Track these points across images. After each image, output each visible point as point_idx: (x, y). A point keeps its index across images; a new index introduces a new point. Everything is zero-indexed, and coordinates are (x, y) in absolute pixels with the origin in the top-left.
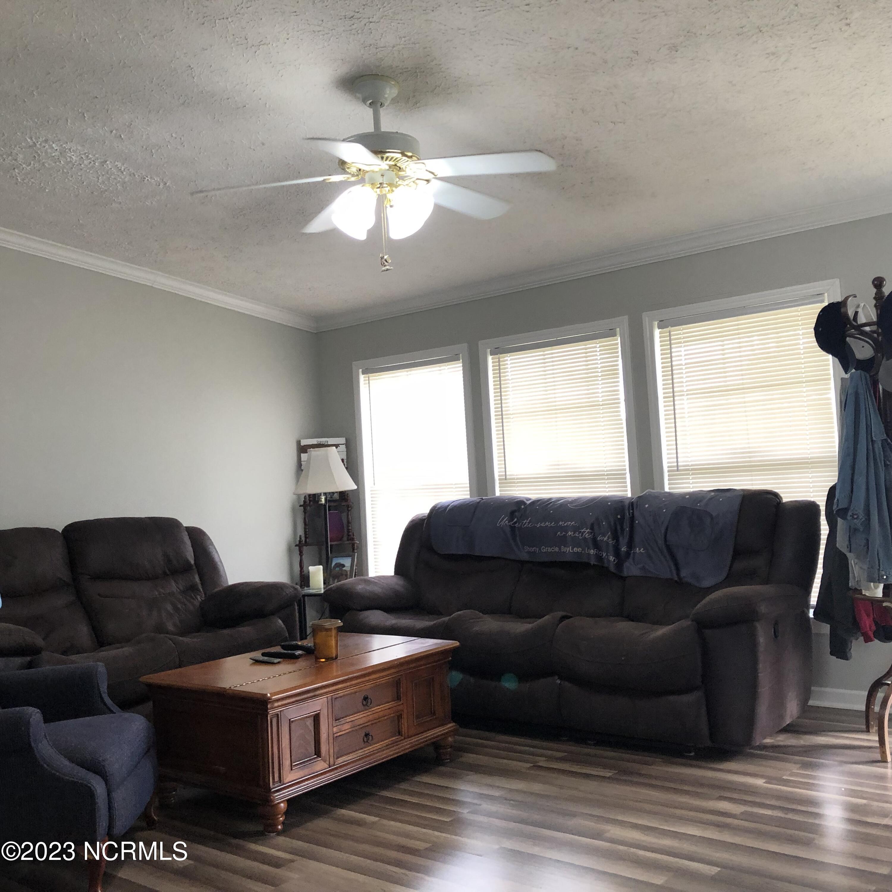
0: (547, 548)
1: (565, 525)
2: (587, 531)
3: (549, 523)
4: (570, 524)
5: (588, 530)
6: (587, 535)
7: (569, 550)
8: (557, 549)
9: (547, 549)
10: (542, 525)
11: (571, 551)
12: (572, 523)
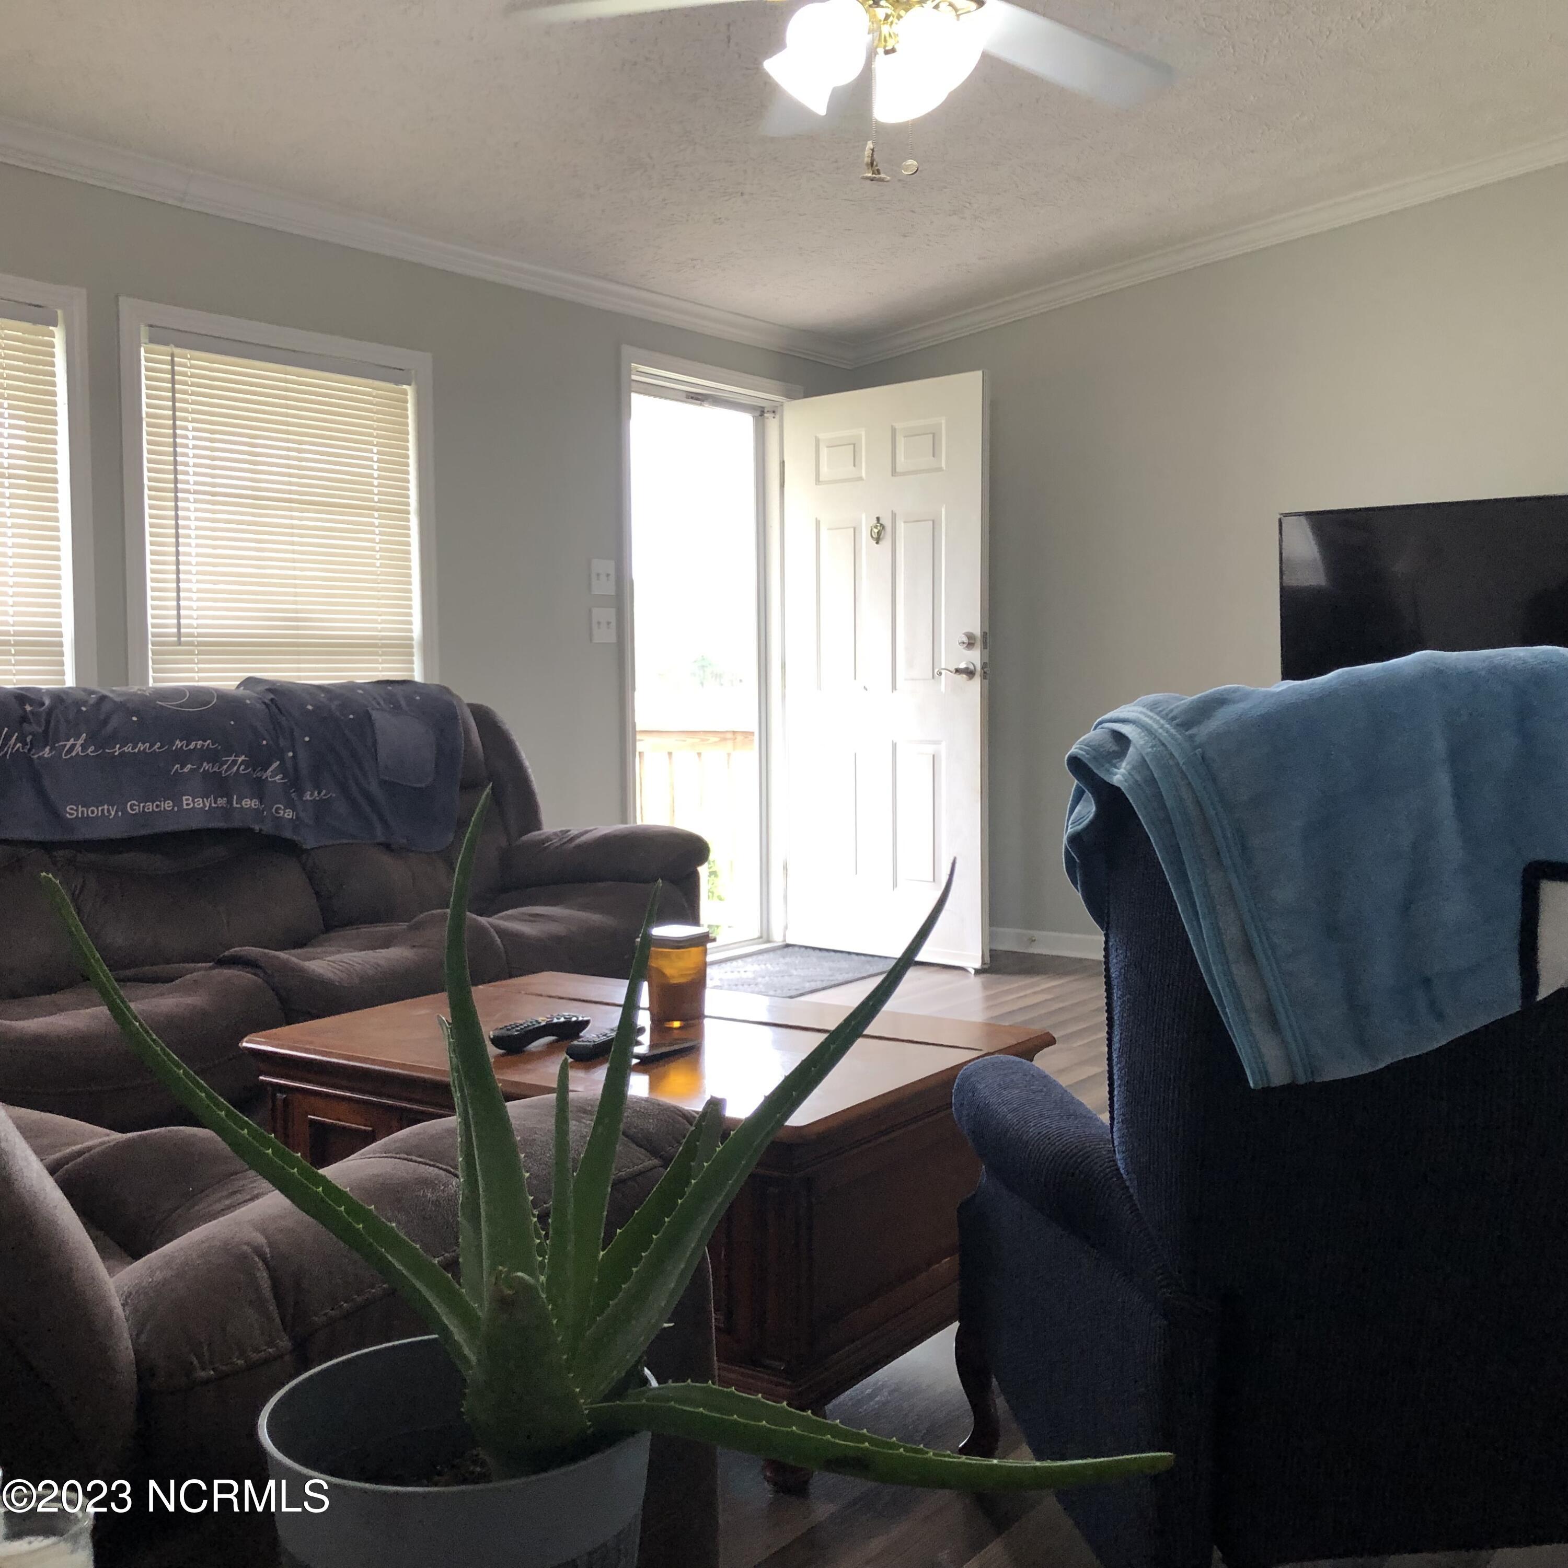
0: (142, 805)
1: (192, 747)
2: (240, 760)
3: (148, 745)
4: (203, 746)
5: (243, 758)
6: (242, 767)
7: (210, 804)
8: (168, 805)
9: (144, 807)
10: (128, 749)
11: (213, 805)
12: (206, 744)
